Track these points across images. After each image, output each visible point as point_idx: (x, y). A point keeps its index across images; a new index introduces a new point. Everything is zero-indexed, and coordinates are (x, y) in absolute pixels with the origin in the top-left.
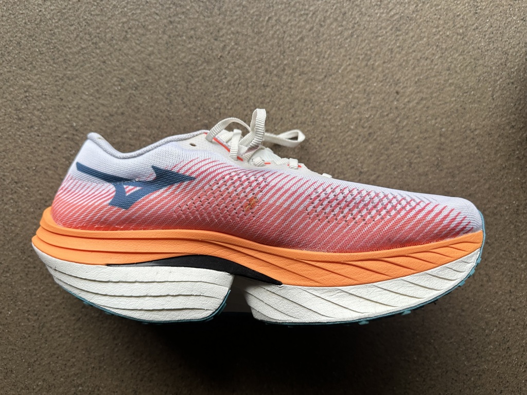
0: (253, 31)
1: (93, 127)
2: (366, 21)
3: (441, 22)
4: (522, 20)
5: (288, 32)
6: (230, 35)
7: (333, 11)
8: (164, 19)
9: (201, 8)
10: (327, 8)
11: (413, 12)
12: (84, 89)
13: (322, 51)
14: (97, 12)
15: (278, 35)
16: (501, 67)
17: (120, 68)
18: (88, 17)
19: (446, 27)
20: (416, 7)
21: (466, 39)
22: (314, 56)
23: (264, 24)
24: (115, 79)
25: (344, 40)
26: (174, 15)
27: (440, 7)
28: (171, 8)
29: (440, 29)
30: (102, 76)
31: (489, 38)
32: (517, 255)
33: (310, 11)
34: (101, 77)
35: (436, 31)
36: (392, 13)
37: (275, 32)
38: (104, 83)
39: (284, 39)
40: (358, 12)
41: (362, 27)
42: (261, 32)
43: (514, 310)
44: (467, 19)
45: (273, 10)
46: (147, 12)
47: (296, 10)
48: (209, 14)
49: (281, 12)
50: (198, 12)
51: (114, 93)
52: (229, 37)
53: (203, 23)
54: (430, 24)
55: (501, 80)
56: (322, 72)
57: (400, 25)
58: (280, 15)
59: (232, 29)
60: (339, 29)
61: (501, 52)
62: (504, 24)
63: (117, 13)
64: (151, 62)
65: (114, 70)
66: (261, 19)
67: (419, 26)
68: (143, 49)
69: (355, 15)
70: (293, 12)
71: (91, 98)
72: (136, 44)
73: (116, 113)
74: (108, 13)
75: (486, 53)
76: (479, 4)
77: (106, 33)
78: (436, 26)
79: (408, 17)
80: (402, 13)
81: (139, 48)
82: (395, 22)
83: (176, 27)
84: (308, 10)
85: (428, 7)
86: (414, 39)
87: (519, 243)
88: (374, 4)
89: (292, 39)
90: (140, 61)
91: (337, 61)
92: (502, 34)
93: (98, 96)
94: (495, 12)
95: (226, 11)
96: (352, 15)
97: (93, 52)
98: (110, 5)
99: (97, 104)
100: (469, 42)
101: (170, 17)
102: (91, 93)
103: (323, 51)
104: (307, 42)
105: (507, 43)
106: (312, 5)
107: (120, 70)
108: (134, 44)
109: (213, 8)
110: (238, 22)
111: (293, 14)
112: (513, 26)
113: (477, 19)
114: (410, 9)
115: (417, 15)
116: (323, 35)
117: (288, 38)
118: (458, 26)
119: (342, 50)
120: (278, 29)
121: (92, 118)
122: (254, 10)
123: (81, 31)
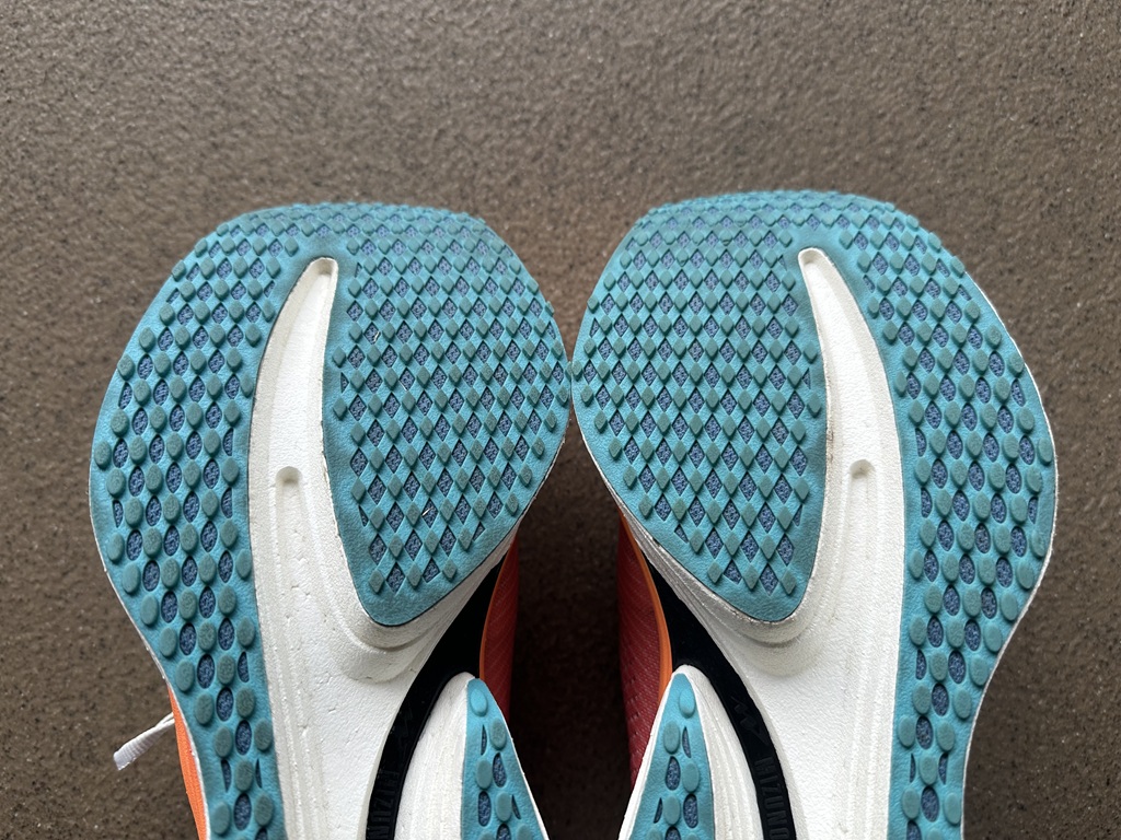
0: (403, 163)
1: (39, 392)
2: (666, 133)
3: (841, 132)
4: (1031, 122)
5: (483, 165)
6: (349, 173)
7: (587, 112)
8: (200, 138)
9: (285, 112)
10: (575, 104)
11: (776, 110)
12: (19, 302)
13: (562, 207)
14: (49, 126)
15: (462, 171)
16: (984, 233)
17: (101, 254)
18: (28, 137)
19: (854, 142)
20: (781, 97)
21: (900, 169)
22: (546, 219)
23: (429, 145)
24: (88, 280)
25: (615, 179)
26: (223, 130)
27: (837, 97)
28: (216, 113)
29: (837, 148)
30: (60, 273)
31: (954, 167)
32: (1029, 676)
33: (536, 113)
34: (56, 276)
35: (829, 153)
36: (726, 113)
37: (454, 165)
38: (65, 290)
39: (475, 182)
40: (646, 113)
41: (655, 150)
42: (422, 165)
43: (1022, 808)
44: (901, 124)
45: (449, 114)
46: (164, 124)
47: (504, 112)
48: (302, 127)
49: (469, 118)
50: (276, 122)
51: (86, 312)
52: (348, 178)
53: (287, 147)
54: (816, 136)
55: (983, 265)
56: (565, 257)
57: (746, 141)
58: (466, 125)
59: (355, 159)
60: (603, 154)
61: (982, 200)
62: (990, 133)
63: (93, 127)
64: (171, 238)
65: (87, 260)
66: (421, 136)
67: (789, 142)
68: (151, 210)
69: (639, 120)
70: (495, 117)
71: (35, 324)
72: (137, 197)
73: (91, 358)
74: (75, 129)
75: (947, 202)
76: (929, 88)
77: (68, 175)
78: (828, 140)
79: (763, 122)
80: (749, 112)
81: (142, 206)
82: (732, 135)
83: (228, 157)
84: (529, 111)
85: (810, 99)
86: (777, 172)
87: (1032, 649)
88: (682, 93)
89: (492, 182)
90: (144, 237)
91: (597, 231)
92: (985, 156)
93: (50, 319)
94: (968, 105)
95: (341, 117)
96: (631, 120)
97: (40, 219)
98: (78, 110)
99: (47, 337)
100: (905, 177)
101: (213, 134)
102: (34, 312)
103: (566, 207)
104: (527, 189)
105: (997, 177)
106: (539, 100)
107: (100, 259)
108: (132, 198)
109: (312, 112)
110: (367, 143)
111: (495, 122)
112: (1010, 137)
113: (926, 123)
114: (769, 103)
115: (784, 117)
116: (566, 168)
117: (484, 180)
118: (881, 139)
119: (609, 204)
120: (462, 159)
121: (36, 370)
122: (406, 113)
123: (13, 172)
